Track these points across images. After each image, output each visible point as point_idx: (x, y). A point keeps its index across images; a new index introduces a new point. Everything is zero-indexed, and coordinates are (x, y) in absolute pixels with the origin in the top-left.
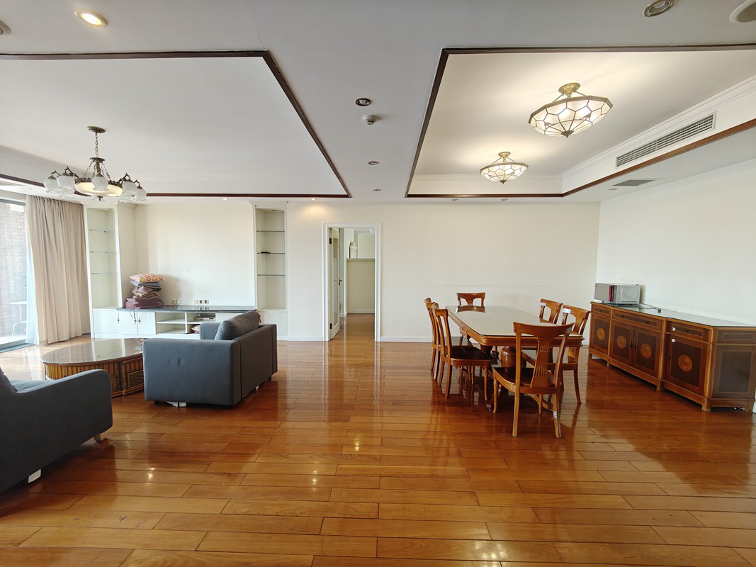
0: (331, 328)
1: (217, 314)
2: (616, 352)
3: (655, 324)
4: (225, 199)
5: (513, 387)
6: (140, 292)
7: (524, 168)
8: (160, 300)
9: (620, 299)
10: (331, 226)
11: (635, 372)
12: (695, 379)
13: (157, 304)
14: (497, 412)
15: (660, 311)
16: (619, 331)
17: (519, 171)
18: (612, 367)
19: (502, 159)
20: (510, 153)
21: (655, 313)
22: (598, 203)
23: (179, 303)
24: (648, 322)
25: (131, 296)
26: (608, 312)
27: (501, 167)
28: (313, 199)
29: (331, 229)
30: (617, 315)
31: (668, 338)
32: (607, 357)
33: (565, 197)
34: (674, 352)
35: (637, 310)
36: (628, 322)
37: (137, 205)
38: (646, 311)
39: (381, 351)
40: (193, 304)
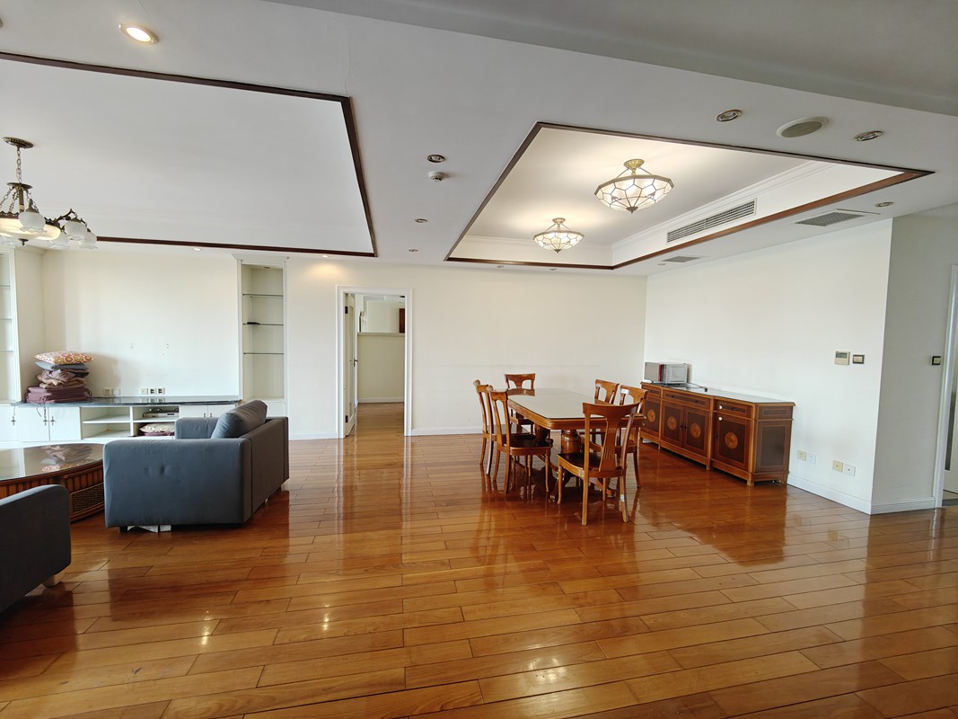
0: (347, 421)
1: (181, 408)
2: (668, 434)
3: (703, 403)
4: (197, 249)
5: (580, 472)
6: (56, 378)
7: (580, 237)
8: (87, 390)
9: (669, 379)
10: (347, 291)
11: (687, 453)
12: (740, 455)
13: (83, 396)
14: (561, 502)
15: (706, 390)
16: (670, 411)
17: (575, 239)
18: (663, 449)
19: (556, 226)
20: (564, 220)
21: (702, 391)
22: (645, 278)
23: (116, 393)
24: (697, 402)
25: (37, 384)
26: (658, 393)
27: (557, 234)
28: (325, 256)
29: (347, 294)
30: (667, 395)
31: (716, 416)
32: (658, 440)
33: (615, 270)
34: (721, 429)
35: (685, 389)
36: (678, 402)
37: (46, 251)
38: (692, 390)
39: (412, 446)
40: (139, 394)
